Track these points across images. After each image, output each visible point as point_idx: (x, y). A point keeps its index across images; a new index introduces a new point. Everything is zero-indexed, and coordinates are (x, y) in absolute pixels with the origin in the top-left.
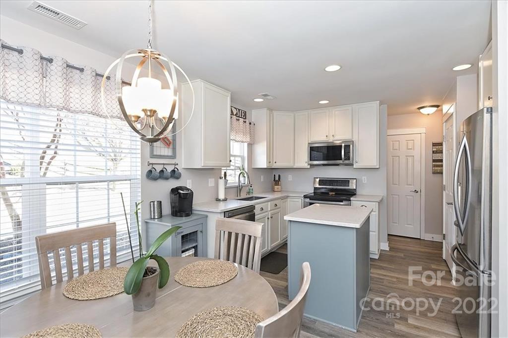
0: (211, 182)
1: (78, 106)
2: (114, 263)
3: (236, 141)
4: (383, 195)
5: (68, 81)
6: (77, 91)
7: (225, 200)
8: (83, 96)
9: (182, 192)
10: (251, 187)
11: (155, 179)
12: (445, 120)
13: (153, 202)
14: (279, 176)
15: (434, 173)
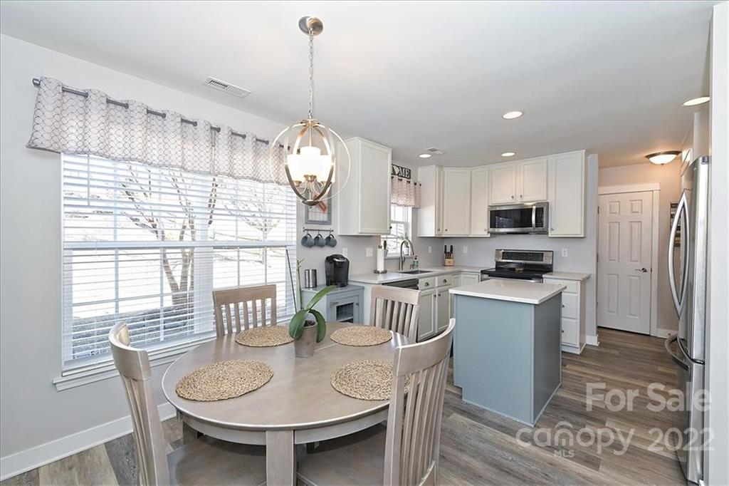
0: (369, 252)
1: (240, 172)
2: (274, 323)
3: (398, 205)
4: (589, 273)
5: (232, 148)
6: (240, 157)
7: (385, 272)
8: (245, 162)
9: (337, 260)
10: (415, 259)
11: (310, 246)
13: (309, 270)
14: (452, 247)
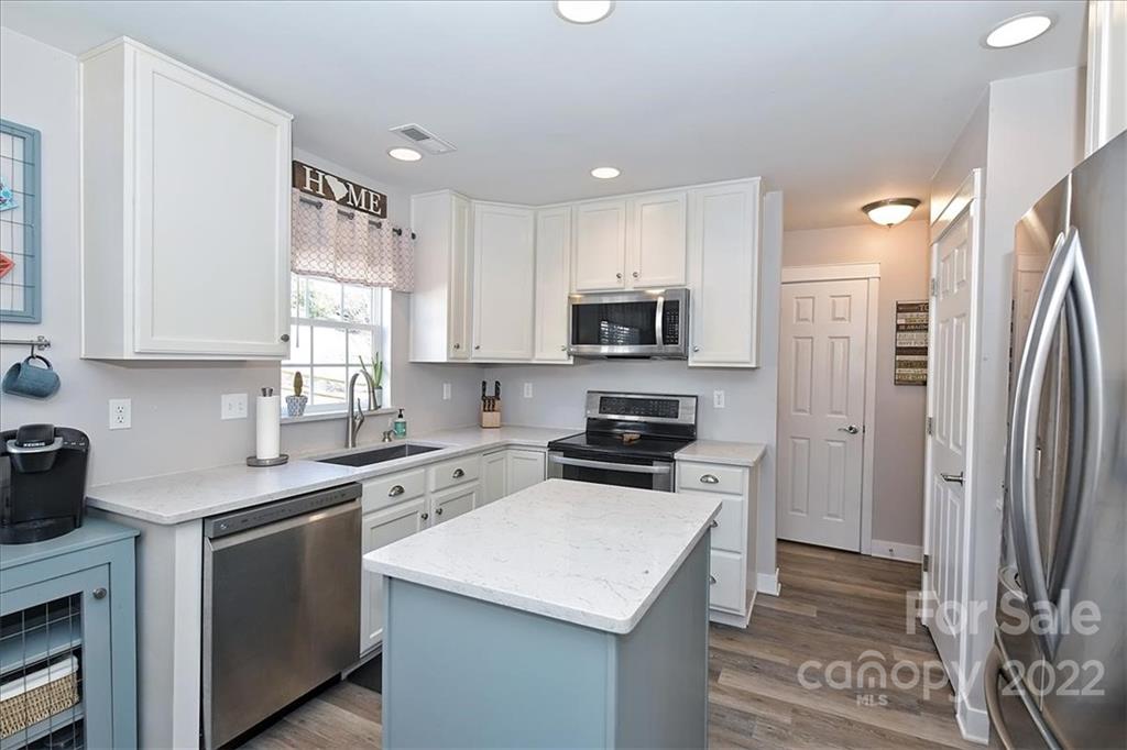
0: (232, 406)
4: (765, 443)
7: (282, 460)
10: (401, 416)
12: (939, 234)
14: (497, 384)
15: (899, 382)
